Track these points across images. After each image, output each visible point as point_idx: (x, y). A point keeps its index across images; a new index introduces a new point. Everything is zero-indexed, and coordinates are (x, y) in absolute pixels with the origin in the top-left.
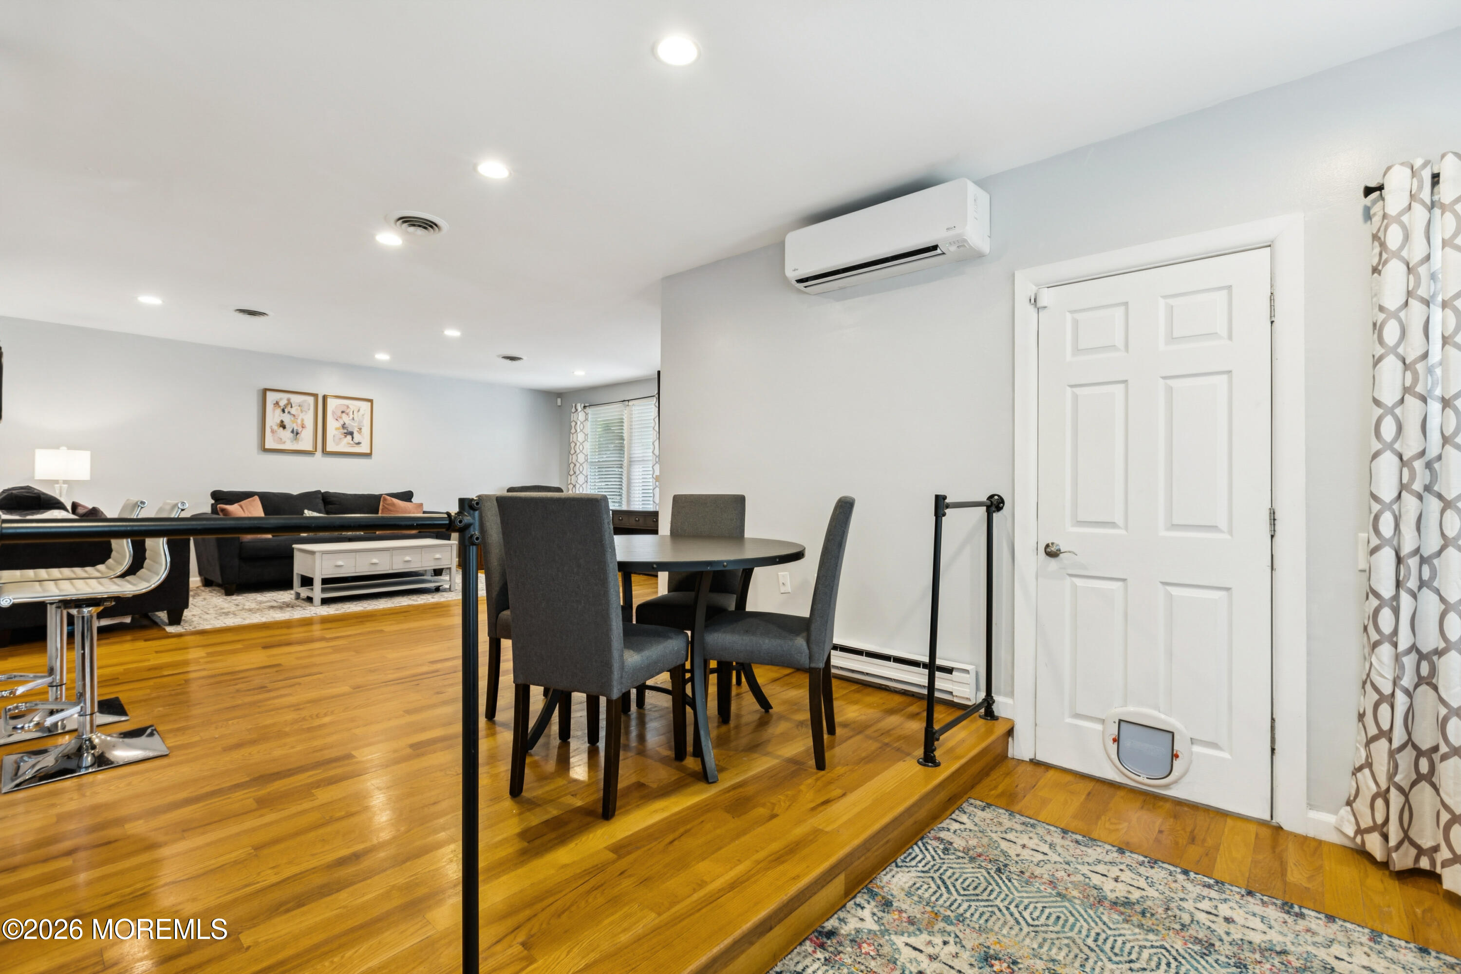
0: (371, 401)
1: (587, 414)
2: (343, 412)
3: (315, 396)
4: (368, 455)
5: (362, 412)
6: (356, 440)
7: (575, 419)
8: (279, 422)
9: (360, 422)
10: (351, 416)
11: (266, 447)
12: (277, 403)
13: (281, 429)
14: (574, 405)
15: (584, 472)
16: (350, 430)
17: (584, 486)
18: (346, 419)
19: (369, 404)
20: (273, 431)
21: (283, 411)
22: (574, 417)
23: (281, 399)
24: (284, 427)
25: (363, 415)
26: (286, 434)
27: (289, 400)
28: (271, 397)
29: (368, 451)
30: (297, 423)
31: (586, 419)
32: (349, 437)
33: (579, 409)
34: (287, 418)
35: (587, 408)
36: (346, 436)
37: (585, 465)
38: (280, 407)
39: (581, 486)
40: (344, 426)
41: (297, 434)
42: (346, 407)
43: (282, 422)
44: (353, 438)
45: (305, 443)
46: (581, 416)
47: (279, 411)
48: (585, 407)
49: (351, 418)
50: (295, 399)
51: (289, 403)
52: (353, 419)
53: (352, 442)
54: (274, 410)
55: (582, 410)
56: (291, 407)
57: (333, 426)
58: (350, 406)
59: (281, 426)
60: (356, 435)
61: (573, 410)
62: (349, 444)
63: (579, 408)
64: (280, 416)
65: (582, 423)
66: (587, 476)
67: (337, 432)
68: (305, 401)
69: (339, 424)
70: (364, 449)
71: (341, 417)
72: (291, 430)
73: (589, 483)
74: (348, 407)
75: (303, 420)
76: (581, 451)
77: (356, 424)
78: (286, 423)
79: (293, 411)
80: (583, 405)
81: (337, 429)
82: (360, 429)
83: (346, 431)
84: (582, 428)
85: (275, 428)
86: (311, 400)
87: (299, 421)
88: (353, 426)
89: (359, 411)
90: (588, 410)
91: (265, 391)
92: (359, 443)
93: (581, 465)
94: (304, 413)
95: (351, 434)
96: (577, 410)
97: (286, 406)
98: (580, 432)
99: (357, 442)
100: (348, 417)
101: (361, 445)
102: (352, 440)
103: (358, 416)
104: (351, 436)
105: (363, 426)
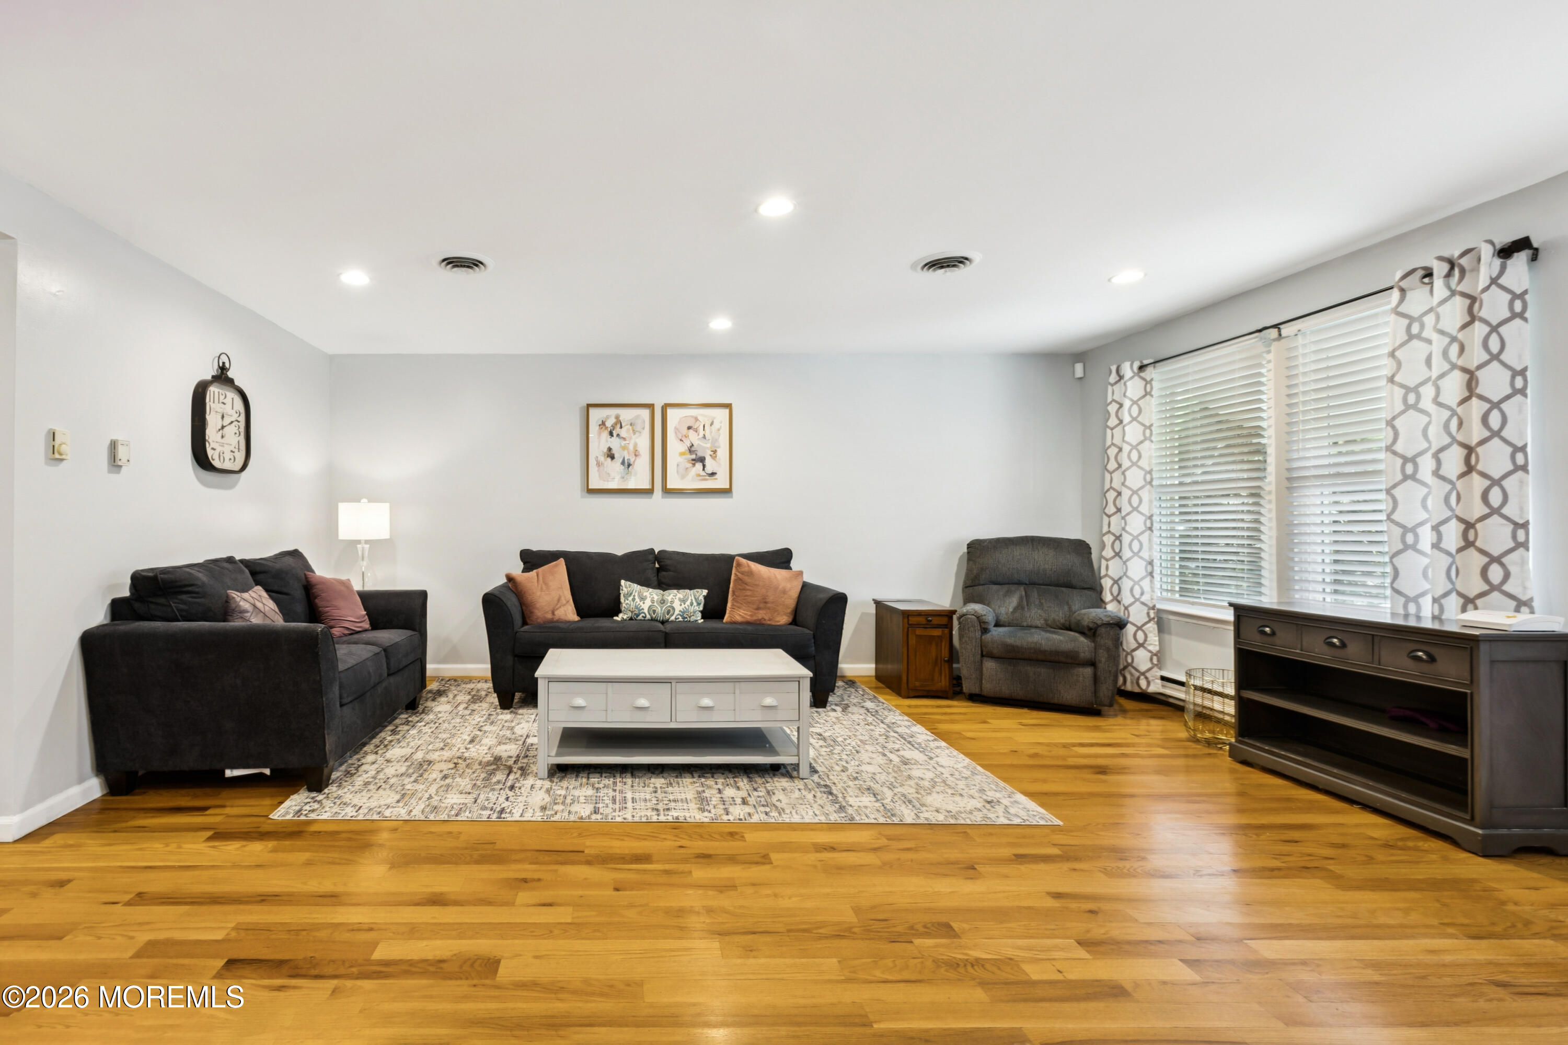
0: (728, 406)
1: (1148, 382)
2: (689, 428)
3: (651, 407)
4: (727, 492)
5: (717, 425)
6: (709, 469)
7: (1116, 397)
8: (605, 450)
9: (715, 441)
10: (701, 433)
11: (590, 487)
12: (603, 423)
13: (609, 459)
14: (1114, 368)
15: (1144, 508)
16: (700, 454)
17: (1144, 538)
18: (693, 438)
19: (727, 411)
20: (599, 464)
21: (611, 434)
22: (1113, 393)
23: (608, 417)
24: (612, 457)
25: (719, 430)
26: (615, 467)
27: (617, 417)
28: (596, 415)
29: (728, 487)
30: (628, 450)
31: (1147, 394)
32: (699, 466)
33: (1128, 374)
34: (615, 443)
35: (1150, 369)
36: (694, 465)
37: (1144, 493)
38: (606, 428)
39: (1136, 537)
40: (691, 449)
41: (629, 465)
42: (693, 420)
43: (610, 449)
44: (704, 466)
45: (639, 480)
46: (1134, 388)
47: (605, 434)
48: (1142, 368)
49: (701, 435)
50: (626, 415)
51: (619, 423)
52: (704, 437)
53: (703, 473)
54: (600, 434)
55: (1135, 375)
56: (621, 427)
57: (675, 448)
58: (700, 418)
59: (608, 456)
60: (708, 461)
61: (1113, 378)
62: (699, 475)
63: (1128, 370)
64: (607, 441)
65: (1135, 402)
66: (1151, 517)
67: (681, 460)
68: (638, 417)
69: (683, 447)
70: (721, 482)
71: (686, 436)
72: (621, 460)
73: (1156, 533)
74: (696, 419)
75: (636, 445)
76: (1134, 464)
77: (708, 445)
78: (614, 451)
79: (623, 433)
80: (1136, 365)
81: (682, 454)
82: (715, 452)
83: (694, 457)
84: (1135, 414)
85: (602, 459)
86: (645, 413)
87: (631, 447)
88: (704, 448)
89: (712, 424)
90: (1149, 373)
91: (589, 406)
92: (713, 474)
93: (1135, 492)
94: (637, 434)
95: (702, 460)
96: (1121, 377)
97: (614, 426)
98: (1130, 422)
99: (710, 472)
100: (696, 434)
101: (716, 476)
102: (704, 469)
103: (711, 432)
104: (701, 464)
105: (719, 447)
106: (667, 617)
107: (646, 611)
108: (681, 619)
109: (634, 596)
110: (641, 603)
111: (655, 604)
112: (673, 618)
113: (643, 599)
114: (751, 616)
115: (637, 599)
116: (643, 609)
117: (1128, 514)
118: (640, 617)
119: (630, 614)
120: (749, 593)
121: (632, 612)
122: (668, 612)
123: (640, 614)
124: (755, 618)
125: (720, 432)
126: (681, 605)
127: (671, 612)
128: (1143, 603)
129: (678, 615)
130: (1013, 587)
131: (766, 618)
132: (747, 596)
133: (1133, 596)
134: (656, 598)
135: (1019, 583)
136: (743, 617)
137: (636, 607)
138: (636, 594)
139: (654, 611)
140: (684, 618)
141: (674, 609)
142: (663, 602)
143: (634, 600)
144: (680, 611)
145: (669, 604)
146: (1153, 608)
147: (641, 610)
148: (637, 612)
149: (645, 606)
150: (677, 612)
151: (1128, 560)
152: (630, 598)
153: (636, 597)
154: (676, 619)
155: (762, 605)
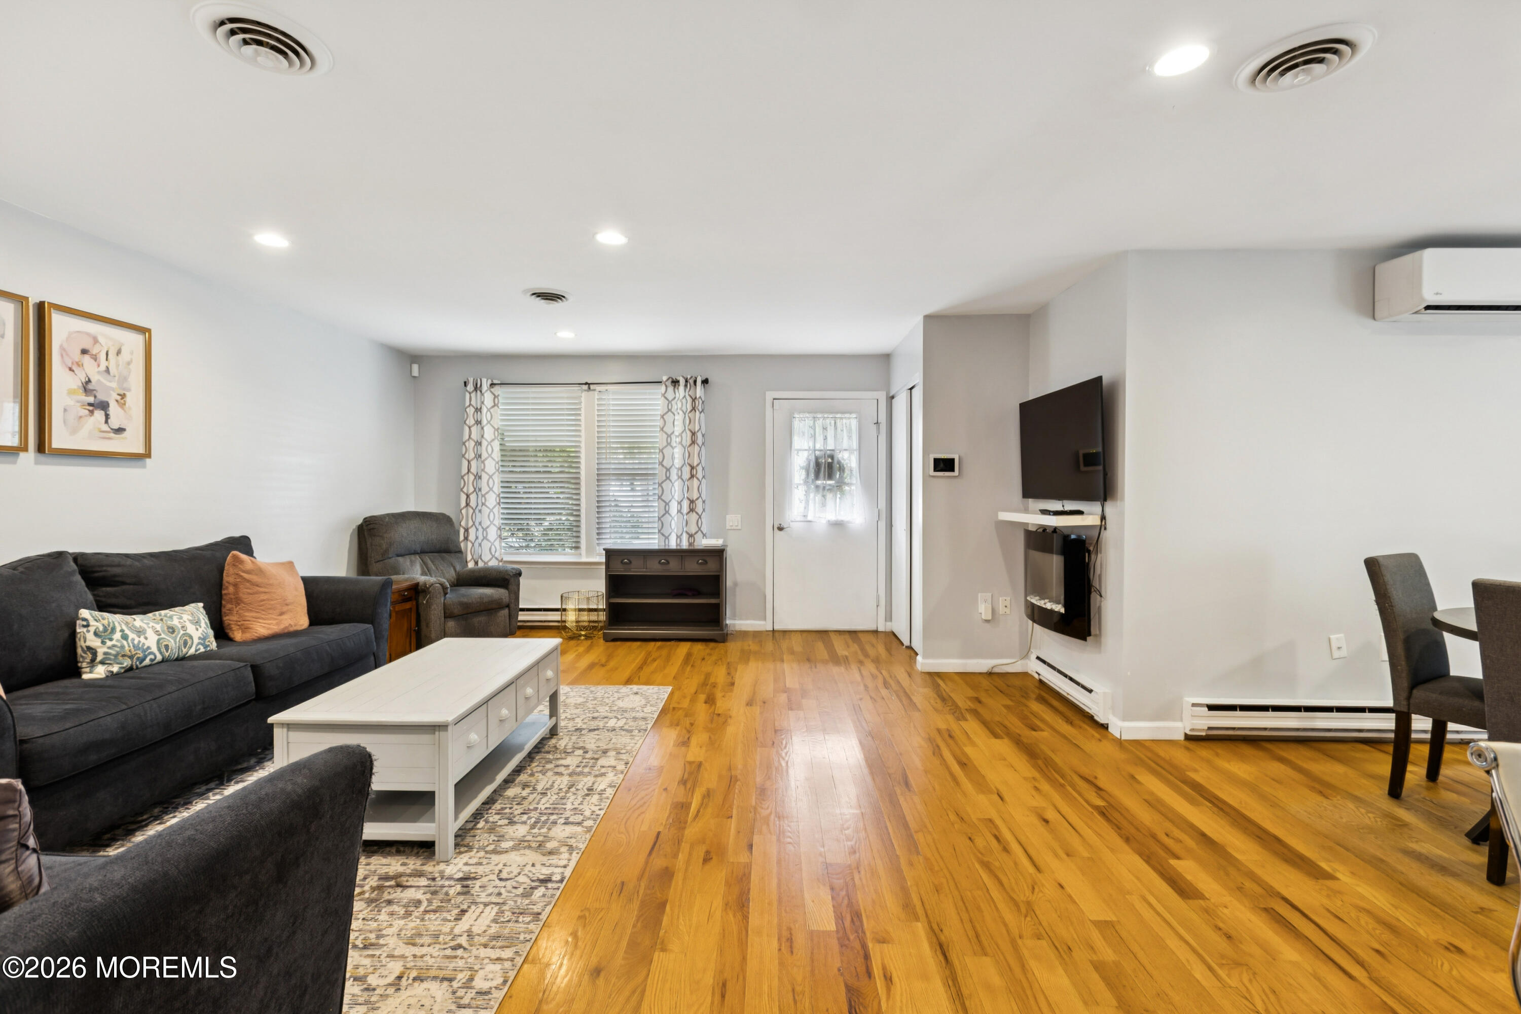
0: (145, 331)
1: (494, 397)
3: (20, 302)
4: (146, 458)
7: (472, 403)
9: (124, 379)
14: (471, 380)
15: (496, 489)
16: (101, 397)
19: (143, 338)
22: (470, 399)
25: (129, 363)
29: (145, 451)
31: (496, 405)
32: (99, 415)
33: (485, 387)
35: (498, 387)
36: (92, 412)
37: (495, 478)
39: (492, 510)
44: (107, 417)
46: (487, 399)
48: (493, 385)
49: (103, 368)
52: (107, 370)
53: (105, 427)
55: (489, 390)
57: (60, 382)
58: (100, 339)
60: (113, 409)
61: (470, 387)
63: (484, 384)
65: (489, 410)
70: (132, 443)
74: (96, 341)
76: (488, 456)
80: (488, 382)
82: (123, 396)
84: (489, 419)
88: (107, 390)
89: (119, 352)
90: (497, 390)
92: (120, 430)
93: (491, 477)
95: (104, 406)
96: (476, 388)
98: (487, 424)
99: (116, 427)
100: (95, 364)
101: (125, 434)
102: (106, 422)
103: (118, 365)
104: (103, 413)
105: (129, 390)
106: (185, 651)
107: (154, 649)
108: (202, 650)
109: (122, 631)
110: (142, 639)
111: (163, 636)
112: (192, 651)
113: (140, 632)
114: (277, 624)
115: (132, 636)
116: (149, 648)
117: (487, 493)
118: (147, 662)
119: (127, 663)
120: (263, 597)
121: (131, 657)
122: (185, 643)
123: (145, 657)
124: (282, 626)
125: (131, 366)
126: (197, 629)
127: (189, 643)
128: (497, 559)
129: (199, 644)
130: (413, 557)
131: (292, 623)
132: (264, 600)
133: (491, 553)
134: (158, 627)
135: (415, 553)
136: (268, 629)
137: (136, 647)
138: (124, 627)
139: (167, 647)
140: (206, 647)
141: (191, 637)
142: (172, 630)
143: (125, 637)
144: (200, 638)
145: (182, 632)
146: (502, 561)
147: (146, 651)
148: (141, 655)
149: (151, 641)
150: (196, 641)
151: (488, 527)
152: (117, 635)
153: (127, 631)
154: (196, 651)
155: (285, 609)
